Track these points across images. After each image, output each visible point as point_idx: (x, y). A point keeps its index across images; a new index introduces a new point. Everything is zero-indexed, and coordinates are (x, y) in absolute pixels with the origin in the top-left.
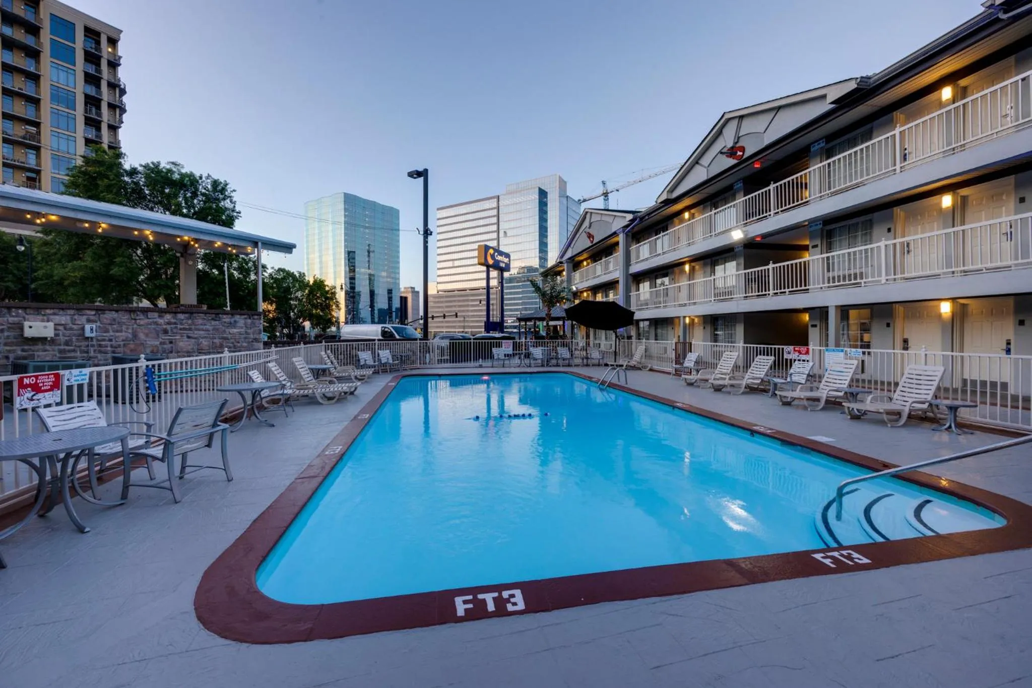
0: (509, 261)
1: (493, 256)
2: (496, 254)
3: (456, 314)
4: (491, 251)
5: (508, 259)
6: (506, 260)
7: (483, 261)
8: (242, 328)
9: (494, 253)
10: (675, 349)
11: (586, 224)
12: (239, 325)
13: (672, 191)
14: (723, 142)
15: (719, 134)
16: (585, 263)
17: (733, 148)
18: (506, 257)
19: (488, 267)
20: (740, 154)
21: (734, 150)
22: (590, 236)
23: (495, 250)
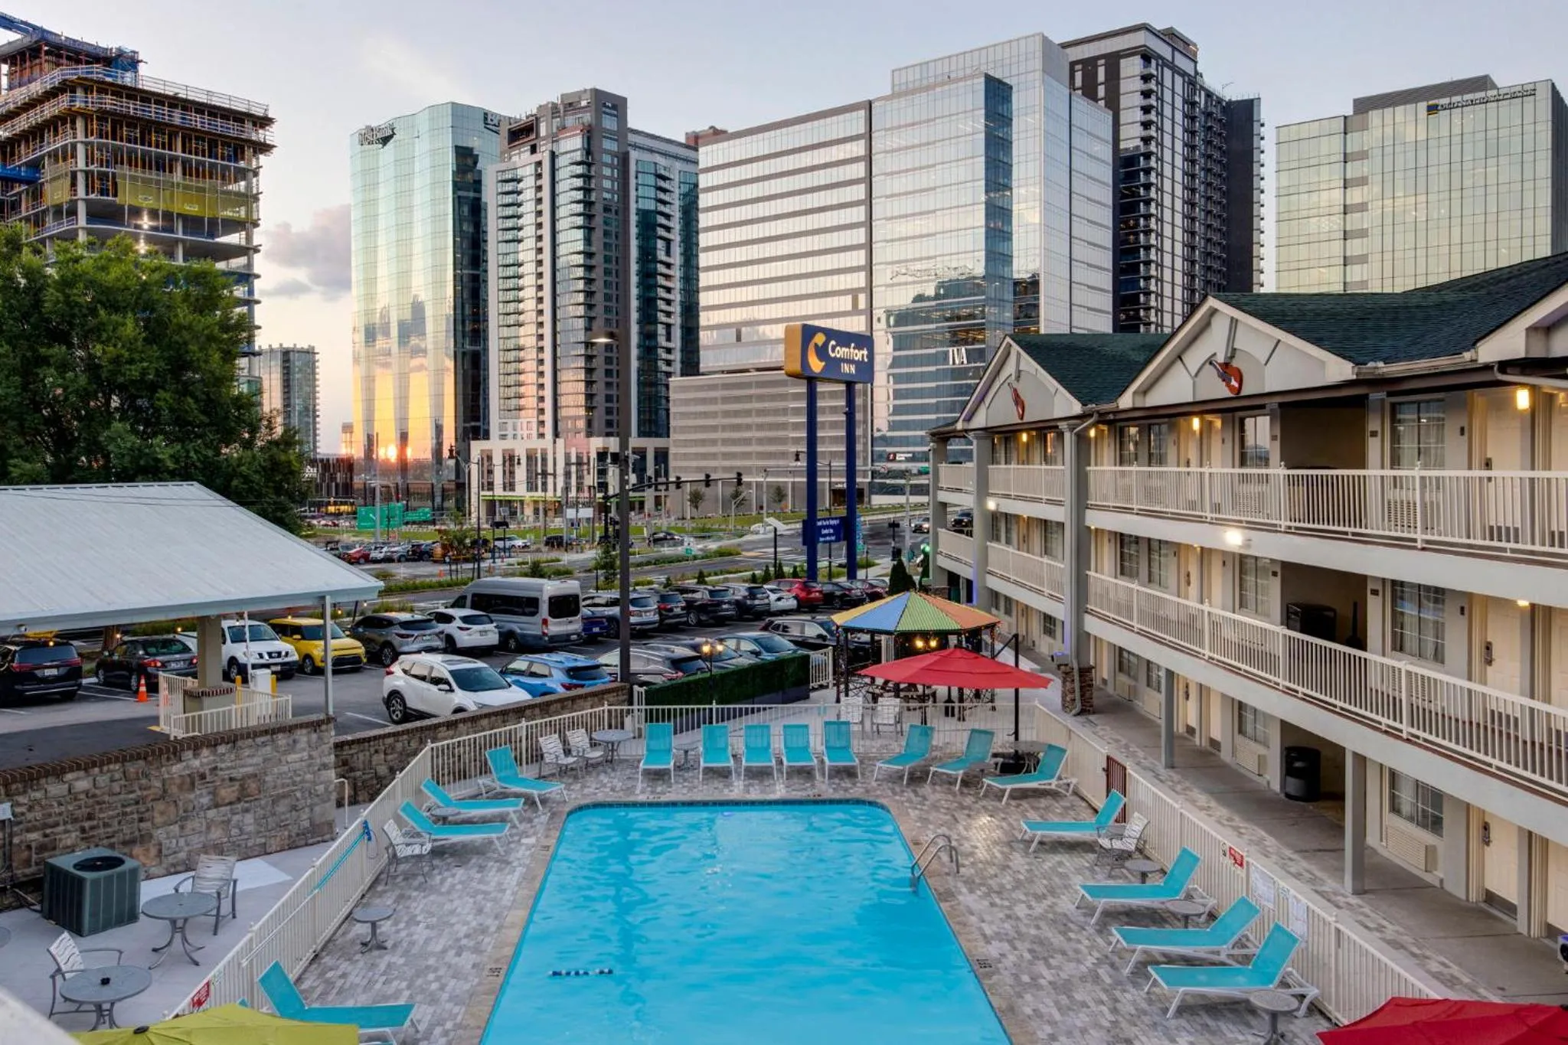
0: (871, 356)
1: (822, 352)
2: (833, 343)
3: (739, 474)
4: (820, 339)
5: (865, 352)
6: (860, 355)
7: (796, 367)
8: (304, 750)
9: (826, 344)
10: (1107, 771)
11: (1010, 369)
12: (299, 746)
13: (1145, 391)
14: (1214, 344)
15: (1206, 325)
16: (1024, 437)
17: (1226, 365)
18: (859, 347)
19: (811, 381)
20: (1234, 383)
21: (1228, 370)
22: (1018, 401)
23: (830, 334)
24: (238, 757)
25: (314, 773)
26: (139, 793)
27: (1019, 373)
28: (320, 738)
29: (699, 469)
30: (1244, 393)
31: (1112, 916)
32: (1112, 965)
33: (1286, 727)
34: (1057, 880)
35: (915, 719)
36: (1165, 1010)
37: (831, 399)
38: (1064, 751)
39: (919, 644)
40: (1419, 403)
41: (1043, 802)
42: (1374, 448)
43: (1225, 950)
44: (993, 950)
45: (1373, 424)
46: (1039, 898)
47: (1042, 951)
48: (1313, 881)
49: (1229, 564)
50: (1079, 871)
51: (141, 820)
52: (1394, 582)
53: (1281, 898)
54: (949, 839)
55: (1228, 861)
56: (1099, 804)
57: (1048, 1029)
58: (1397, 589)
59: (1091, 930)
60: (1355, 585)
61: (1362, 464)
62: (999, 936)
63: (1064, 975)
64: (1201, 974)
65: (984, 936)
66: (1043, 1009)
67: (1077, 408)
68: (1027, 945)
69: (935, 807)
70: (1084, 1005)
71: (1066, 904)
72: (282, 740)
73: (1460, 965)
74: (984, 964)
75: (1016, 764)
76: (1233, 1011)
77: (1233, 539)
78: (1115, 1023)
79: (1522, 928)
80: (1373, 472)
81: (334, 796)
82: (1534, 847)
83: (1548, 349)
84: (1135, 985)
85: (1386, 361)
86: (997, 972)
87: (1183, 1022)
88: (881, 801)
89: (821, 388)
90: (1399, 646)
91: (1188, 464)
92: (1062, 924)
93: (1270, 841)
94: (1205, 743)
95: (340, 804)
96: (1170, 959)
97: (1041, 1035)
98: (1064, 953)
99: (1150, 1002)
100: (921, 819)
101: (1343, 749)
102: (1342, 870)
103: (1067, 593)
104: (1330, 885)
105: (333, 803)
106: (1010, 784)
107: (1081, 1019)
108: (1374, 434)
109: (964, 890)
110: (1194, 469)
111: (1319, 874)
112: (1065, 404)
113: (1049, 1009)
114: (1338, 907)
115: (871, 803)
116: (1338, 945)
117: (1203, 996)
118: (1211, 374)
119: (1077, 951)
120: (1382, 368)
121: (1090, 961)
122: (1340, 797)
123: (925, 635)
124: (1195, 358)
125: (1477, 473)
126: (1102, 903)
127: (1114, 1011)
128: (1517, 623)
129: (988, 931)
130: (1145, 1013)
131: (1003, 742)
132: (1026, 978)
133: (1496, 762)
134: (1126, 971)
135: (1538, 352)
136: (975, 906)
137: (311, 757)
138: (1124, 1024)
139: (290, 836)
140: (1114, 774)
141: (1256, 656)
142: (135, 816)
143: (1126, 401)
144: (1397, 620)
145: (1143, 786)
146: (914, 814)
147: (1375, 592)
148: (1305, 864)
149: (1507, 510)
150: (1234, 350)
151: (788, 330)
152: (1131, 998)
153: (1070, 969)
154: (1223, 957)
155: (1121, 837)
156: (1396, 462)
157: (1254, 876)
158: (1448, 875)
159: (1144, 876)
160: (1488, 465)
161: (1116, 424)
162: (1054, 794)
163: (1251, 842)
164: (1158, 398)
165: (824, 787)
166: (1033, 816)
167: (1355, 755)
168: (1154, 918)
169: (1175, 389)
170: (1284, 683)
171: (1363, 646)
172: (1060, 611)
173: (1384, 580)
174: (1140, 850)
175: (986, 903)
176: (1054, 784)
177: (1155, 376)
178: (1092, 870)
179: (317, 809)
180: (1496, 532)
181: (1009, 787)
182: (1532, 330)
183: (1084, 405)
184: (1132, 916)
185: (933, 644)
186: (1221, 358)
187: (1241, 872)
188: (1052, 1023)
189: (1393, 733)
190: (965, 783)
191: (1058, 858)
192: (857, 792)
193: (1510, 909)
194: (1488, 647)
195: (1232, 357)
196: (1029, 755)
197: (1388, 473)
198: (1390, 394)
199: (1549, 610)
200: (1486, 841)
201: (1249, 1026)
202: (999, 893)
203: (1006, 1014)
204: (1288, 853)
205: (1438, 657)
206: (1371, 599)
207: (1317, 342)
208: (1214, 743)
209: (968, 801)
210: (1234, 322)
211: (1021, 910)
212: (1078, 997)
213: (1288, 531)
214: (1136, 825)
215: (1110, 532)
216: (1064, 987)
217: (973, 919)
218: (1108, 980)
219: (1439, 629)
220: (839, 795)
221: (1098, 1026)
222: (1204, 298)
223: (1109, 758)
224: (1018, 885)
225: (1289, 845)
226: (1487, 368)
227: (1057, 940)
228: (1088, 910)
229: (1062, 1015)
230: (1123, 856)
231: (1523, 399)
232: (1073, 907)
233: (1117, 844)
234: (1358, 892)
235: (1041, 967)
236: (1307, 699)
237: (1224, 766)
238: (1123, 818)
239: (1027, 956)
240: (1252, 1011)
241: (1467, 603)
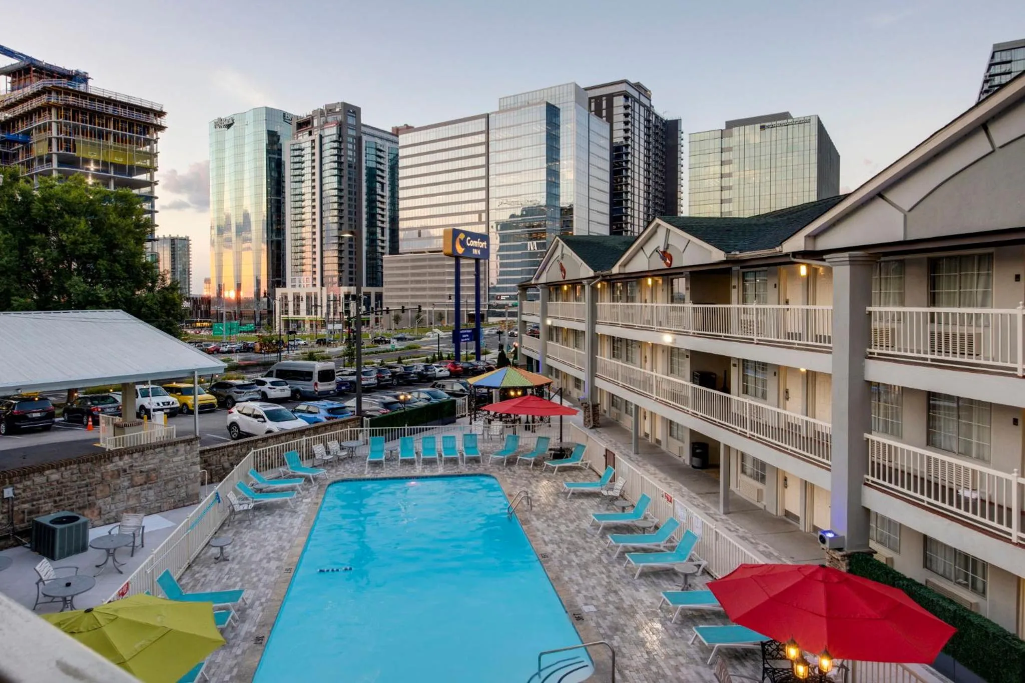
0: (488, 245)
1: (463, 243)
2: (469, 238)
3: (420, 307)
4: (462, 236)
5: (485, 243)
6: (483, 245)
7: (450, 251)
8: (182, 455)
9: (465, 239)
10: (606, 456)
11: (558, 253)
12: (180, 453)
13: (625, 265)
14: (658, 242)
15: (654, 232)
16: (565, 288)
17: (664, 252)
18: (482, 241)
19: (457, 258)
20: (668, 261)
21: (665, 255)
22: (562, 269)
23: (467, 234)
24: (145, 460)
25: (188, 467)
26: (88, 480)
27: (563, 255)
28: (191, 448)
29: (398, 304)
30: (672, 266)
31: (608, 529)
32: (608, 554)
33: (693, 433)
34: (580, 511)
35: (509, 432)
36: (634, 575)
37: (467, 266)
38: (584, 447)
39: (512, 393)
40: (755, 272)
41: (575, 473)
42: (734, 294)
43: (662, 544)
44: (549, 549)
45: (734, 282)
46: (572, 521)
47: (574, 548)
48: (705, 508)
49: (666, 353)
50: (592, 507)
51: (89, 495)
52: (744, 360)
53: (690, 518)
54: (527, 493)
55: (665, 500)
56: (602, 473)
57: (576, 587)
58: (745, 363)
59: (597, 537)
60: (725, 361)
61: (729, 302)
62: (552, 542)
63: (584, 560)
64: (651, 556)
65: (545, 541)
66: (573, 577)
67: (591, 273)
68: (566, 546)
69: (520, 477)
70: (594, 574)
71: (586, 525)
72: (170, 450)
73: (772, 546)
74: (544, 556)
75: (560, 454)
76: (666, 574)
77: (667, 339)
78: (609, 583)
79: (802, 528)
80: (734, 306)
81: (199, 480)
82: (808, 488)
83: (815, 247)
84: (620, 564)
85: (741, 251)
86: (551, 560)
87: (642, 581)
88: (493, 474)
89: (462, 262)
90: (746, 391)
91: (646, 302)
92: (583, 534)
93: (685, 489)
94: (654, 442)
95: (203, 484)
96: (636, 550)
97: (573, 591)
98: (584, 549)
99: (626, 571)
100: (513, 483)
101: (719, 443)
102: (718, 502)
103: (586, 366)
104: (713, 510)
105: (199, 483)
106: (558, 464)
107: (593, 582)
108: (734, 287)
109: (535, 519)
110: (649, 304)
111: (708, 505)
112: (586, 271)
113: (576, 577)
114: (717, 521)
115: (487, 476)
116: (716, 539)
117: (652, 567)
118: (657, 257)
119: (591, 548)
120: (738, 255)
121: (597, 552)
122: (718, 466)
123: (515, 389)
124: (649, 248)
125: (782, 306)
126: (603, 523)
127: (609, 577)
128: (800, 380)
129: (547, 539)
130: (624, 577)
131: (554, 443)
132: (565, 563)
133: (790, 447)
134: (615, 557)
135: (810, 248)
136: (540, 527)
137: (186, 459)
138: (614, 583)
139: (175, 502)
140: (610, 458)
141: (677, 397)
142: (86, 493)
143: (615, 270)
144: (745, 378)
145: (624, 464)
146: (509, 480)
147: (734, 365)
148: (701, 500)
149: (795, 324)
150: (668, 245)
151: (445, 232)
152: (617, 570)
153: (587, 557)
154: (662, 548)
155: (612, 489)
156: (744, 301)
157: (677, 506)
158: (767, 503)
159: (624, 508)
160: (787, 303)
161: (611, 281)
162: (579, 469)
163: (675, 490)
164: (632, 268)
165: (463, 468)
166: (569, 480)
167: (726, 446)
168: (628, 529)
169: (640, 264)
170: (691, 410)
171: (728, 391)
172: (583, 376)
173: (739, 359)
174: (621, 496)
175: (546, 525)
176: (579, 463)
177: (630, 257)
178: (598, 506)
179: (190, 487)
180: (790, 335)
181: (557, 466)
182: (808, 237)
183: (595, 271)
184: (618, 529)
185: (519, 393)
186: (662, 249)
187: (670, 505)
188: (578, 584)
189: (742, 434)
190: (535, 464)
191: (581, 501)
192: (480, 470)
193: (797, 518)
194: (787, 392)
195: (667, 248)
196: (568, 449)
197: (742, 306)
198: (742, 268)
199: (814, 374)
200: (786, 486)
201: (674, 581)
202: (552, 520)
203: (555, 581)
204: (693, 494)
205: (764, 396)
206: (732, 368)
207: (708, 241)
208: (658, 441)
209: (537, 473)
210: (668, 231)
211: (563, 528)
212: (591, 571)
213: (694, 335)
214: (619, 484)
215: (608, 336)
216: (584, 566)
217: (539, 534)
218: (605, 561)
219: (764, 383)
220: (471, 472)
221: (601, 585)
222: (654, 219)
223: (607, 450)
224: (561, 515)
225: (693, 491)
226: (787, 255)
227: (580, 542)
228: (597, 527)
229: (583, 580)
230: (616, 498)
231: (803, 270)
232: (588, 526)
233: (611, 493)
234: (725, 513)
235: (573, 556)
236: (703, 418)
237: (663, 453)
238: (613, 480)
239: (566, 551)
240: (676, 574)
241: (777, 370)
